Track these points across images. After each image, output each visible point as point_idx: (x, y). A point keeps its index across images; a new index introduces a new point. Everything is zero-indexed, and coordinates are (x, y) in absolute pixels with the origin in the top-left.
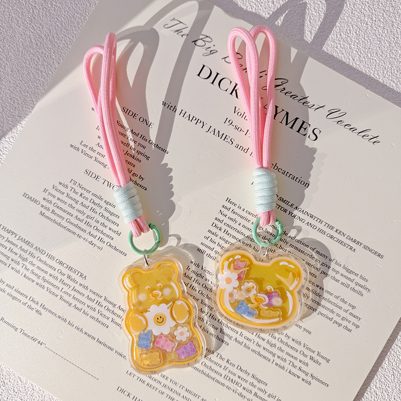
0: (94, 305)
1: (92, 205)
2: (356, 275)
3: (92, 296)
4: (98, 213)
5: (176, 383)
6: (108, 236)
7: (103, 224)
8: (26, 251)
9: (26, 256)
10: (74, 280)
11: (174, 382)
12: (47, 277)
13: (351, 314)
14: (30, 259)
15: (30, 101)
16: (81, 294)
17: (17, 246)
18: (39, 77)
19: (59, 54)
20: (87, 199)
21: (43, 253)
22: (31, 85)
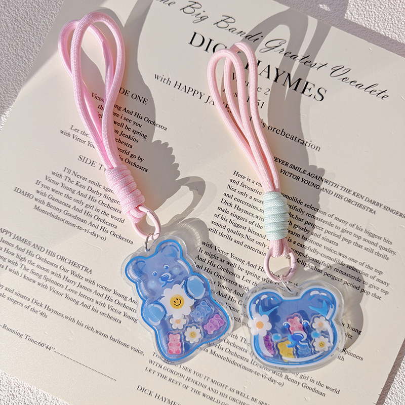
0: (103, 300)
1: (90, 193)
2: (380, 238)
3: (100, 291)
4: (97, 201)
5: (200, 375)
6: (111, 225)
7: (104, 213)
8: (23, 250)
9: (23, 255)
10: (79, 276)
11: (198, 374)
12: (49, 276)
13: (378, 280)
14: (29, 258)
15: (12, 89)
16: (87, 289)
17: (13, 246)
18: (19, 63)
19: (38, 37)
20: (84, 187)
21: (42, 250)
22: (12, 73)
